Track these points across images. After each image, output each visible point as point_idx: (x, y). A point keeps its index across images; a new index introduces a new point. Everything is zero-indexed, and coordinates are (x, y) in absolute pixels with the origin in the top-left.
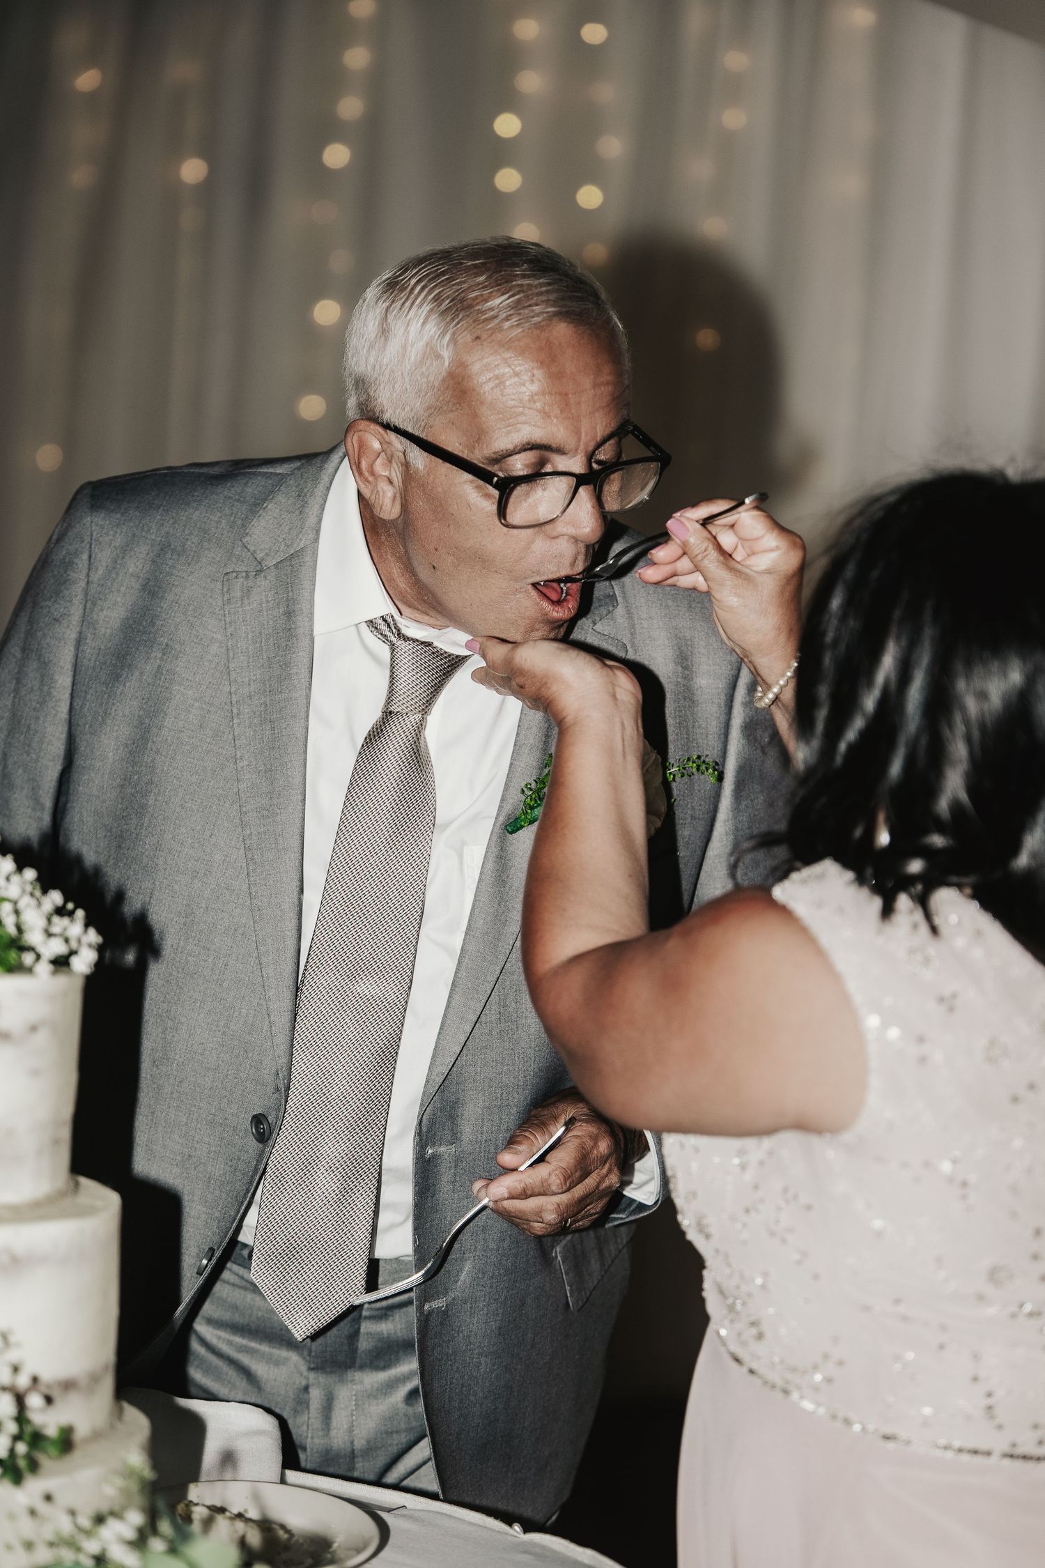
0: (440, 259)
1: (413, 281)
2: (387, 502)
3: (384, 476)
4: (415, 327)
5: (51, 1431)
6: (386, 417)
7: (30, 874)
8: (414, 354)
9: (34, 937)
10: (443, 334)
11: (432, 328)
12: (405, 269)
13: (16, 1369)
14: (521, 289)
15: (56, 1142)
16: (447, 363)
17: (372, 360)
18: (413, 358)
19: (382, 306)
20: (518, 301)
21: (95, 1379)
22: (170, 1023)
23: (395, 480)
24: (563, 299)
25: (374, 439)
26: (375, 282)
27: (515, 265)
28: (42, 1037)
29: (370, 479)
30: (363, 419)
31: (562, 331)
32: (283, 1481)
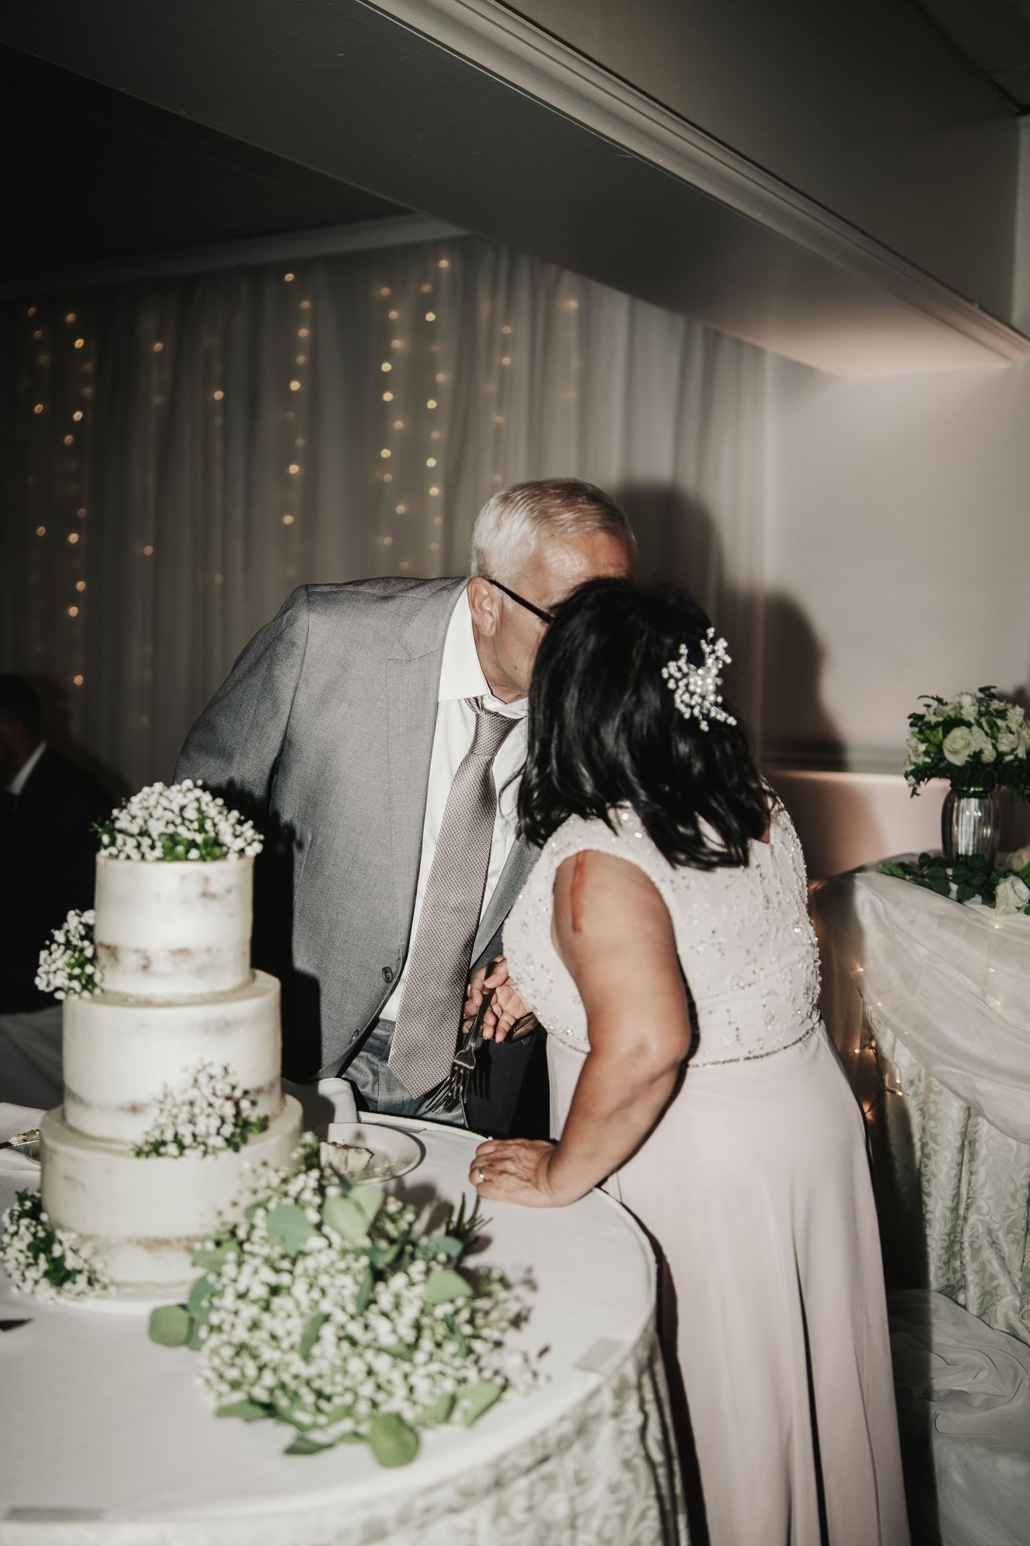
0: (536, 487)
1: (519, 498)
2: (488, 627)
3: (488, 611)
4: (516, 525)
5: (253, 1119)
6: (494, 577)
7: (220, 801)
8: (514, 540)
9: (227, 838)
10: (532, 531)
11: (526, 527)
12: (514, 490)
13: (234, 1088)
14: (581, 511)
15: (244, 954)
16: (533, 548)
17: (489, 541)
18: (513, 542)
19: (499, 510)
20: (578, 518)
21: (272, 1085)
22: (341, 911)
23: (494, 614)
24: (604, 519)
25: (484, 588)
26: (496, 496)
27: (578, 496)
28: (234, 896)
29: (479, 611)
30: (479, 576)
31: (602, 538)
32: (359, 1121)
